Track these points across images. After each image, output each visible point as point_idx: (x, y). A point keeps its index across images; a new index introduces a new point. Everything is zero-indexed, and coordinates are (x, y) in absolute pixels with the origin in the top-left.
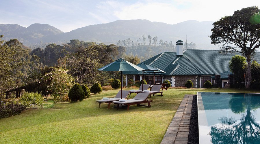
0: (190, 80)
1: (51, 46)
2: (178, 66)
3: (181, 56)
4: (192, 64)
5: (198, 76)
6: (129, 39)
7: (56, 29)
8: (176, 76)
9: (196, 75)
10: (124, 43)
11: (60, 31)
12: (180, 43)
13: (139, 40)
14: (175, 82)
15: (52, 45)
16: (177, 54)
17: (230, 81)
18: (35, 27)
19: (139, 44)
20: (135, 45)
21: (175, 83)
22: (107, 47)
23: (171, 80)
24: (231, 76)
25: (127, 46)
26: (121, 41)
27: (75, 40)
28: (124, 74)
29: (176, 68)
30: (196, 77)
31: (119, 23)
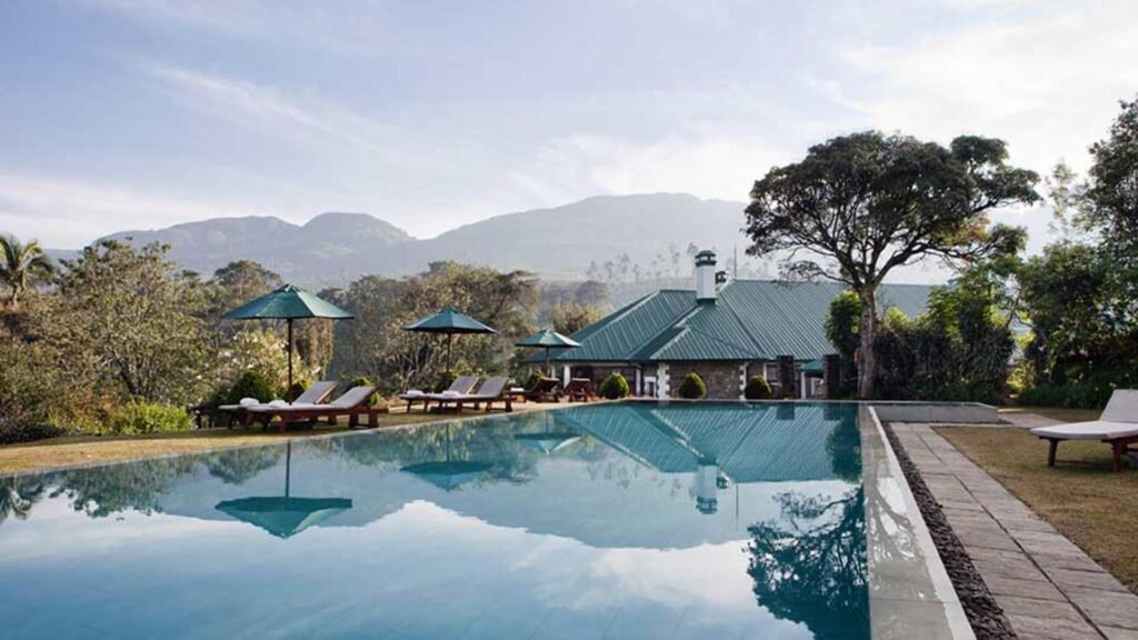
0: (694, 375)
1: (366, 282)
2: (683, 334)
3: (710, 302)
4: (743, 326)
5: (746, 364)
6: (625, 259)
7: (393, 228)
8: (676, 366)
9: (742, 361)
10: (610, 271)
11: (405, 234)
12: (705, 258)
13: (658, 260)
14: (669, 383)
15: (371, 278)
16: (699, 297)
17: (829, 378)
18: (327, 224)
19: (658, 274)
20: (646, 277)
21: (668, 388)
22: (503, 278)
23: (657, 378)
24: (830, 358)
25: (618, 280)
26: (600, 264)
27: (444, 263)
28: (532, 362)
29: (676, 340)
30: (743, 368)
31: (595, 206)
